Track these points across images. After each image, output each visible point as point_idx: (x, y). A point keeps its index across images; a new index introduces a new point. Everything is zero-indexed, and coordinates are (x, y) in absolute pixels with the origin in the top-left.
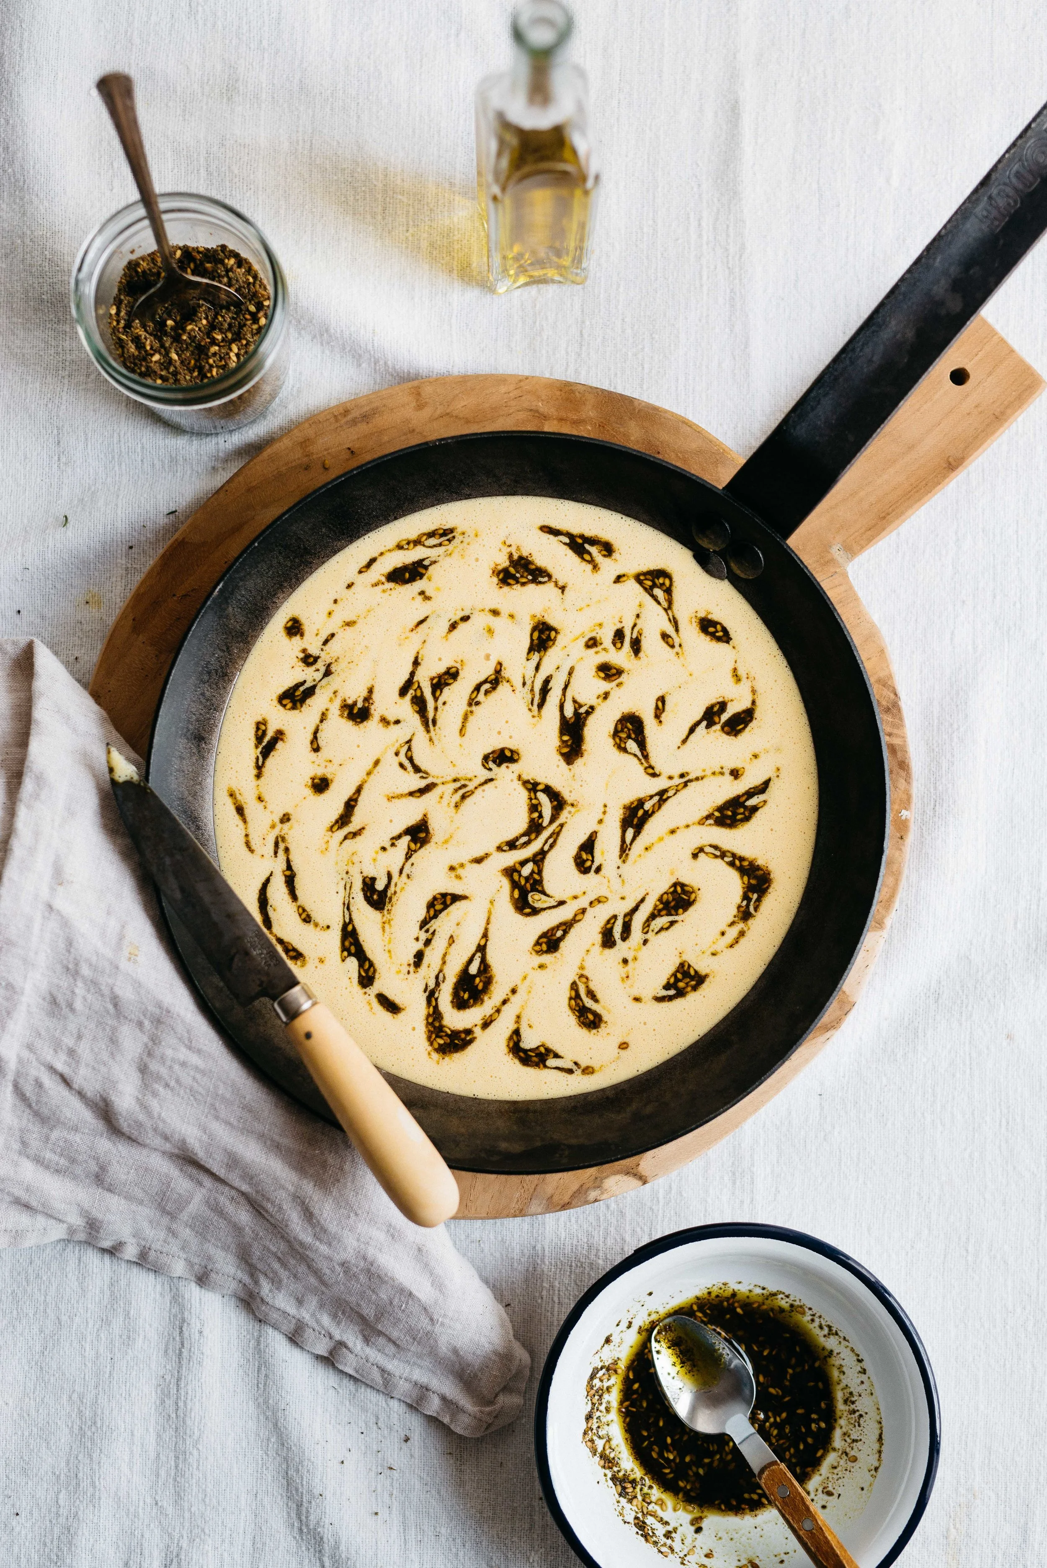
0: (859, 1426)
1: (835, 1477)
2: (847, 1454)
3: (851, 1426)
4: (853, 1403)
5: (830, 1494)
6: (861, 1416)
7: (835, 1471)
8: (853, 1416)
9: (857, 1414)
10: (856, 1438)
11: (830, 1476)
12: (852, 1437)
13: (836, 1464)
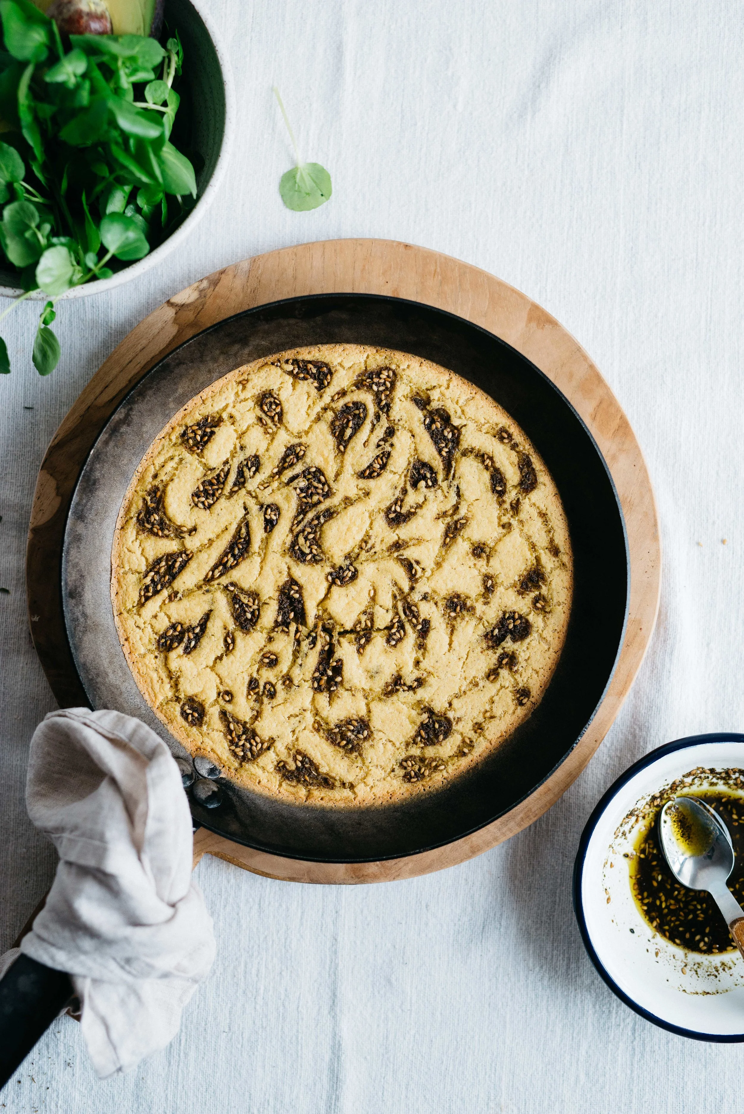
0: (708, 975)
1: (668, 958)
2: (686, 966)
3: (706, 969)
4: (724, 970)
5: (657, 954)
6: (716, 977)
7: (672, 958)
8: (714, 970)
9: (716, 974)
10: (699, 972)
11: (668, 954)
12: (698, 970)
13: (676, 957)
